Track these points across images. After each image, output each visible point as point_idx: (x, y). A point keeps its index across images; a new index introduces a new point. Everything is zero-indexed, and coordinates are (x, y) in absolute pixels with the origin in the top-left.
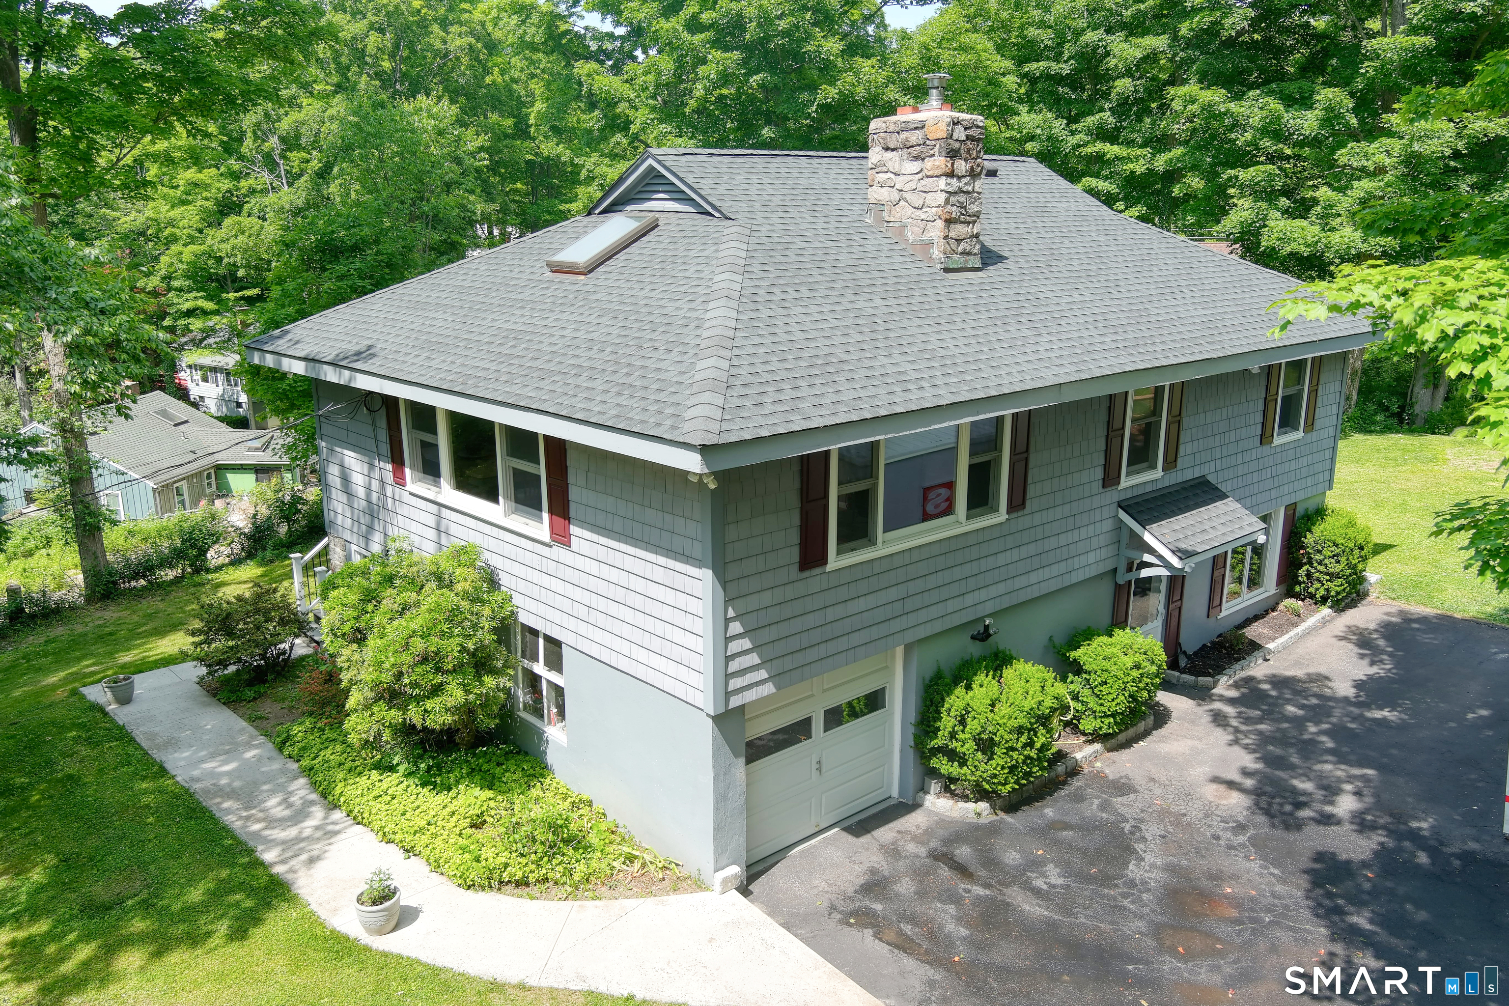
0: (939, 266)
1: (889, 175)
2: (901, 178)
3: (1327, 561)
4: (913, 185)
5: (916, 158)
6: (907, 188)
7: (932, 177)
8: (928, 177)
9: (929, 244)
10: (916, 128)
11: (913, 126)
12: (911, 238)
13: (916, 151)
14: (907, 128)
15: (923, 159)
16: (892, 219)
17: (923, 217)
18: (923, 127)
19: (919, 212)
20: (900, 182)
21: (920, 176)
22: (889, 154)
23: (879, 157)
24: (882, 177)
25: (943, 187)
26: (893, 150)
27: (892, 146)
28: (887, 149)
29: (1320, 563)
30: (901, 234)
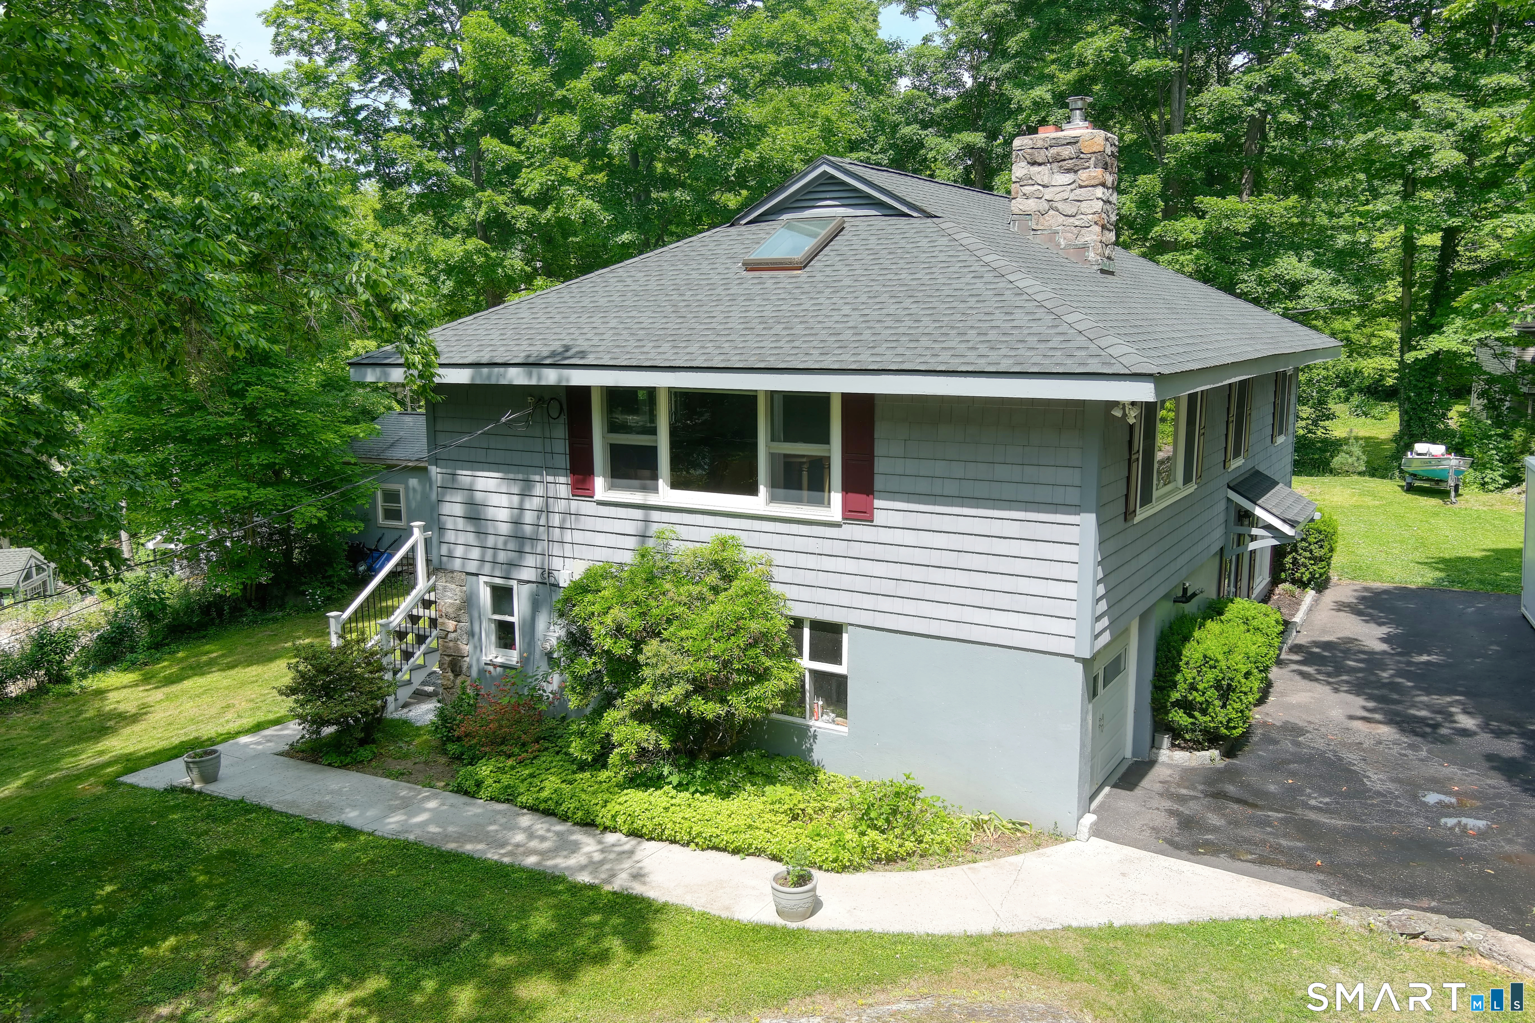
0: (1096, 267)
1: (1036, 187)
2: (1051, 189)
3: (1312, 547)
4: (1065, 195)
5: (1068, 171)
6: (1057, 198)
7: (1086, 187)
8: (1081, 187)
9: (1085, 247)
10: (1068, 144)
11: (1065, 142)
12: (1063, 243)
13: (1068, 164)
14: (1056, 143)
15: (1076, 172)
16: (1040, 227)
17: (1077, 223)
18: (1077, 142)
19: (1072, 220)
20: (1048, 194)
21: (1073, 186)
22: (1036, 169)
23: (1025, 171)
24: (1027, 189)
25: (1100, 195)
26: (1040, 164)
27: (1040, 160)
28: (1034, 163)
29: (1305, 550)
30: (1051, 240)
